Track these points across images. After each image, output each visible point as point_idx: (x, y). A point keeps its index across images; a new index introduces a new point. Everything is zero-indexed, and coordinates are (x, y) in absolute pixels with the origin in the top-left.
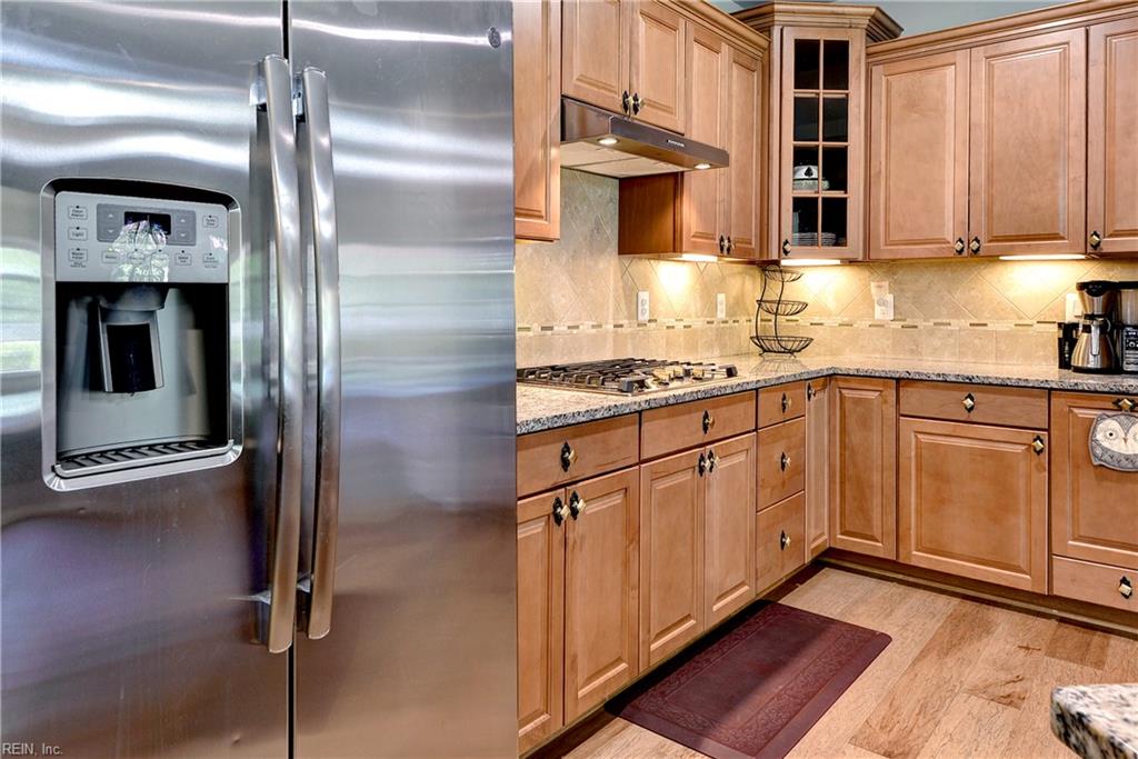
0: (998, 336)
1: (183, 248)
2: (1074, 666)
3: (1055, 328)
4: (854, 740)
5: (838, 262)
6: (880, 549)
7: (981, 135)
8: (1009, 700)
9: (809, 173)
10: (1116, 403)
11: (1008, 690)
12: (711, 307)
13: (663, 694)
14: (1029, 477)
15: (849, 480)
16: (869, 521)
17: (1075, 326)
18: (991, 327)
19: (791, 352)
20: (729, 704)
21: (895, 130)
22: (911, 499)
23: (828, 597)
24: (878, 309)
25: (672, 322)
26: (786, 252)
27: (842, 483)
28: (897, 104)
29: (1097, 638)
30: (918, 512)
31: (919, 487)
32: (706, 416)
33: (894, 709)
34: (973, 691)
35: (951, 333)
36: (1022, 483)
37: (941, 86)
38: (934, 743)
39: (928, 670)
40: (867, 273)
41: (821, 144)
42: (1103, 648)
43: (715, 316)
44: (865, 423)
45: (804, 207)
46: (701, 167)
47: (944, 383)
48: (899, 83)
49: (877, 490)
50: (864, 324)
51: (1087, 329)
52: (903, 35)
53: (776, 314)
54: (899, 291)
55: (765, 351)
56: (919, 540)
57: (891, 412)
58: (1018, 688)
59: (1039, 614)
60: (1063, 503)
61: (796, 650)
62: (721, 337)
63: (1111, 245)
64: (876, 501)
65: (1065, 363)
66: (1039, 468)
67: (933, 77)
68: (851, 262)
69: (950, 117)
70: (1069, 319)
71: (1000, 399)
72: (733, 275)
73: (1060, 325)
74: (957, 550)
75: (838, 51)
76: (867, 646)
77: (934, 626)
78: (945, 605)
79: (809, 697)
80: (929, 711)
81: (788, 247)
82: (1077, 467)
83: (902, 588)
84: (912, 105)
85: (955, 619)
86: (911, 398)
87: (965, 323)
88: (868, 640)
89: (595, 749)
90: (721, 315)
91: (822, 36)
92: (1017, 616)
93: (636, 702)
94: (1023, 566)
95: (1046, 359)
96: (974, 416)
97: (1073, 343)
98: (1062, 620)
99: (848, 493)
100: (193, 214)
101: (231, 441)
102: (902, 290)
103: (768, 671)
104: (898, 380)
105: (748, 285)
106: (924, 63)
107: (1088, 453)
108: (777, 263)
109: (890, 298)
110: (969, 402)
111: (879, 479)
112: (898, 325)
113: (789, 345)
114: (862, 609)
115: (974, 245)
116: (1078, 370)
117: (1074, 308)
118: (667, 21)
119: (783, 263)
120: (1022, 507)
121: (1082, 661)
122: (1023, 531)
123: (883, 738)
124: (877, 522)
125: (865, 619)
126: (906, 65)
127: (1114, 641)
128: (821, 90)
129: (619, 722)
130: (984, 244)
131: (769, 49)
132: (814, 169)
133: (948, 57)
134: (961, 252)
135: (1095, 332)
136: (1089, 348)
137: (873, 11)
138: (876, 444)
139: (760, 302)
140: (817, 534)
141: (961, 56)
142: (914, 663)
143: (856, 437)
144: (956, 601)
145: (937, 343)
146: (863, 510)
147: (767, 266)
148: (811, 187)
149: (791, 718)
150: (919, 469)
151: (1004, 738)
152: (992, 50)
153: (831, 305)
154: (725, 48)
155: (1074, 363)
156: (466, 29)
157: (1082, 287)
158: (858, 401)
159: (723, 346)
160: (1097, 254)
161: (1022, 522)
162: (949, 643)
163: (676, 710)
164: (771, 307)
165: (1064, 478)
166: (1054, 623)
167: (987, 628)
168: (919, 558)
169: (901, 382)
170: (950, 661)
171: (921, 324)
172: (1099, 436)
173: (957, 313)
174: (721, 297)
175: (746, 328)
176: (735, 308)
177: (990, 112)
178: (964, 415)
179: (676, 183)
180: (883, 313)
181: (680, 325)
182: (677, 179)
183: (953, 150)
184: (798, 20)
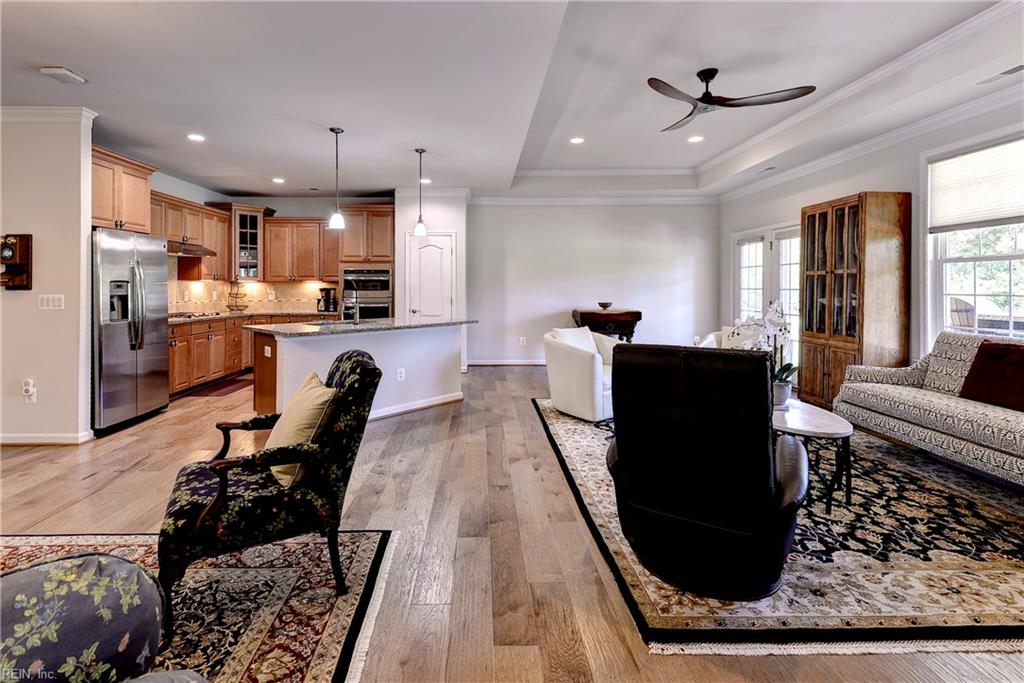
0: (304, 303)
5: (255, 281)
7: (295, 248)
9: (245, 254)
12: (211, 296)
18: (301, 300)
19: (241, 309)
24: (270, 296)
25: (196, 301)
28: (273, 235)
32: (210, 325)
35: (292, 302)
37: (285, 232)
40: (265, 285)
41: (249, 245)
43: (212, 299)
46: (207, 256)
50: (266, 301)
51: (322, 300)
52: (275, 216)
53: (236, 298)
55: (232, 310)
62: (214, 304)
63: (327, 278)
65: (319, 309)
68: (258, 282)
69: (287, 241)
70: (318, 298)
72: (219, 286)
73: (316, 300)
75: (254, 219)
81: (238, 277)
84: (277, 236)
87: (295, 300)
90: (215, 298)
91: (249, 214)
95: (313, 308)
97: (319, 304)
102: (277, 290)
105: (225, 289)
106: (280, 225)
108: (236, 281)
112: (276, 300)
115: (294, 278)
117: (319, 295)
126: (276, 225)
128: (248, 230)
130: (296, 278)
131: (231, 217)
134: (291, 280)
135: (324, 301)
136: (322, 305)
137: (266, 208)
139: (230, 294)
141: (289, 225)
145: (287, 306)
147: (232, 283)
148: (245, 258)
152: (298, 225)
153: (255, 295)
154: (216, 218)
157: (321, 289)
160: (324, 281)
164: (234, 295)
171: (283, 300)
173: (293, 297)
174: (215, 293)
175: (224, 303)
176: (220, 297)
177: (297, 242)
179: (198, 260)
180: (272, 297)
181: (199, 302)
183: (288, 251)
184: (240, 208)
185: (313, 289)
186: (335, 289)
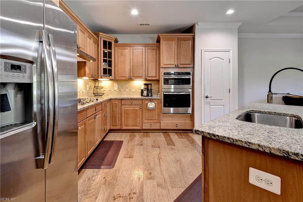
0: (133, 92)
1: (24, 74)
2: (147, 138)
3: (140, 90)
4: (124, 158)
5: (109, 80)
6: (118, 128)
7: (131, 61)
8: (142, 145)
9: (105, 64)
10: (150, 100)
11: (141, 143)
12: (86, 88)
13: (90, 162)
14: (140, 112)
15: (113, 117)
16: (116, 123)
17: (143, 90)
18: (132, 90)
19: (100, 96)
20: (103, 159)
21: (119, 58)
22: (123, 118)
23: (112, 137)
24: (115, 88)
25: (80, 91)
26: (102, 78)
27: (112, 118)
28: (119, 54)
29: (148, 134)
30: (124, 120)
31: (124, 116)
32: (96, 108)
33: (128, 151)
34: (137, 145)
35: (126, 92)
36: (139, 113)
37: (126, 52)
38: (135, 154)
39: (130, 144)
40: (113, 82)
41: (108, 59)
42: (149, 135)
43: (87, 89)
44: (116, 107)
45: (105, 70)
46: (91, 61)
47: (128, 99)
48: (120, 51)
49: (118, 118)
50: (113, 90)
51: (145, 90)
52: (119, 43)
53: (97, 89)
54: (118, 85)
55: (96, 96)
56: (124, 125)
57: (120, 104)
58: (142, 143)
59: (140, 132)
60: (144, 115)
61: (110, 147)
62: (88, 93)
63: (148, 78)
64: (118, 120)
65: (142, 95)
66: (141, 110)
67: (125, 50)
68: (111, 80)
69: (127, 57)
70: (142, 89)
71: (136, 101)
72: (89, 82)
73: (141, 90)
74: (130, 125)
75: (110, 43)
76: (120, 143)
77: (128, 137)
78: (128, 134)
79: (115, 153)
80: (132, 150)
81: (102, 77)
82: (145, 110)
83: (122, 133)
84: (122, 54)
85: (131, 136)
86: (123, 102)
87: (128, 90)
88: (120, 142)
89: (80, 176)
90: (88, 89)
91: (108, 40)
92: (138, 133)
93: (85, 165)
94: (139, 126)
95: (139, 95)
96: (132, 104)
97: (143, 92)
98: (143, 132)
99: (113, 119)
100: (26, 65)
101: (34, 121)
102: (119, 85)
103: (107, 152)
104: (121, 99)
105: (92, 84)
106: (123, 48)
107: (147, 107)
108: (98, 80)
109: (117, 86)
110: (132, 102)
111: (118, 116)
112: (118, 90)
113: (99, 94)
114: (117, 138)
115: (131, 78)
116: (144, 96)
117: (143, 87)
118: (84, 32)
119: (99, 79)
120: (139, 117)
121: (147, 137)
122: (139, 120)
123: (128, 156)
124: (118, 123)
125: (118, 139)
126: (121, 48)
127: (150, 133)
128: (108, 50)
129: (83, 170)
130: (132, 78)
131: (98, 41)
132: (106, 63)
133: (127, 48)
134: (129, 79)
135: (146, 91)
136: (145, 93)
137: (115, 38)
138: (118, 110)
139: (94, 87)
140: (108, 128)
141: (129, 48)
142: (128, 143)
143: (114, 109)
144: (130, 133)
145: (124, 93)
146: (116, 122)
147: (96, 80)
148: (106, 66)
149: (114, 158)
150: (124, 113)
151: (143, 150)
152: (133, 48)
153: (107, 87)
154: (92, 39)
155: (143, 95)
156: (71, 30)
157: (144, 84)
158: (115, 103)
159: (88, 95)
160: (146, 80)
161: (139, 119)
162: (131, 139)
163: (94, 163)
164: (96, 87)
165: (144, 112)
166: (143, 133)
167: (135, 136)
168: (124, 128)
169: (121, 100)
170: (132, 142)
171: (122, 90)
172: (148, 105)
173: (127, 88)
174: (88, 86)
175: (92, 92)
176: (90, 88)
177: (133, 58)
178: (131, 104)
179: (84, 63)
180: (116, 88)
181: (81, 91)
182: (85, 63)
183: (128, 62)
184: (104, 37)
185: (139, 84)
186: (151, 84)
